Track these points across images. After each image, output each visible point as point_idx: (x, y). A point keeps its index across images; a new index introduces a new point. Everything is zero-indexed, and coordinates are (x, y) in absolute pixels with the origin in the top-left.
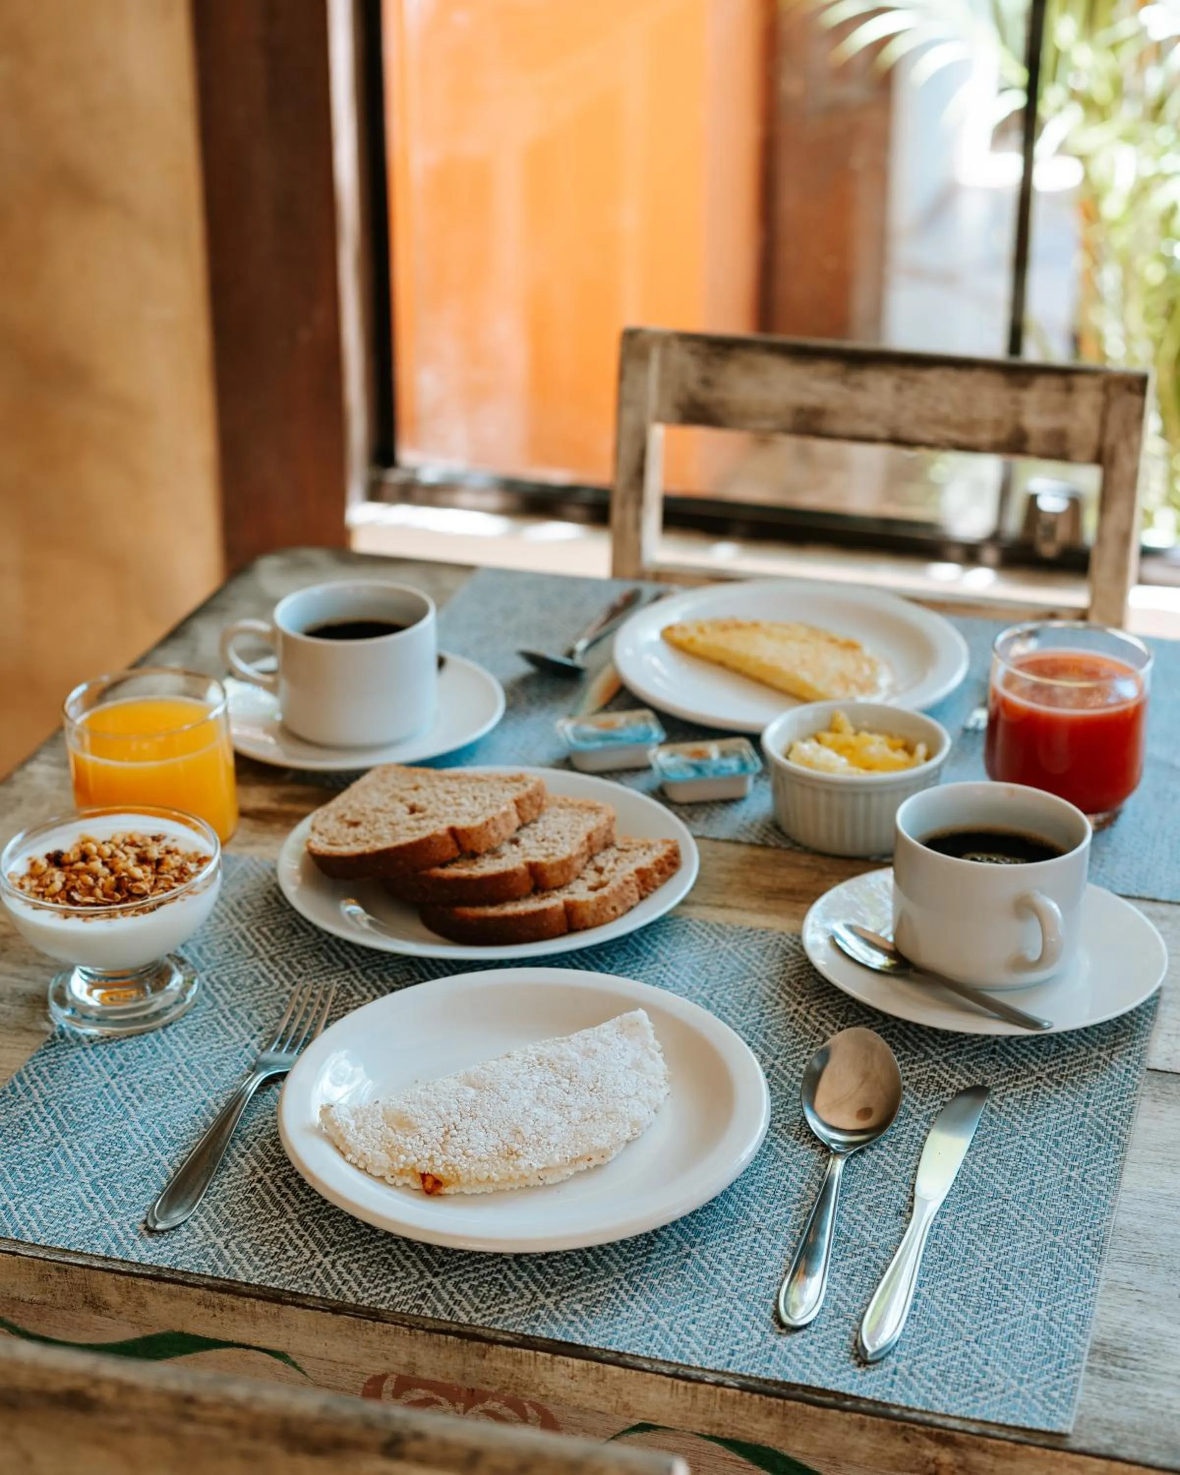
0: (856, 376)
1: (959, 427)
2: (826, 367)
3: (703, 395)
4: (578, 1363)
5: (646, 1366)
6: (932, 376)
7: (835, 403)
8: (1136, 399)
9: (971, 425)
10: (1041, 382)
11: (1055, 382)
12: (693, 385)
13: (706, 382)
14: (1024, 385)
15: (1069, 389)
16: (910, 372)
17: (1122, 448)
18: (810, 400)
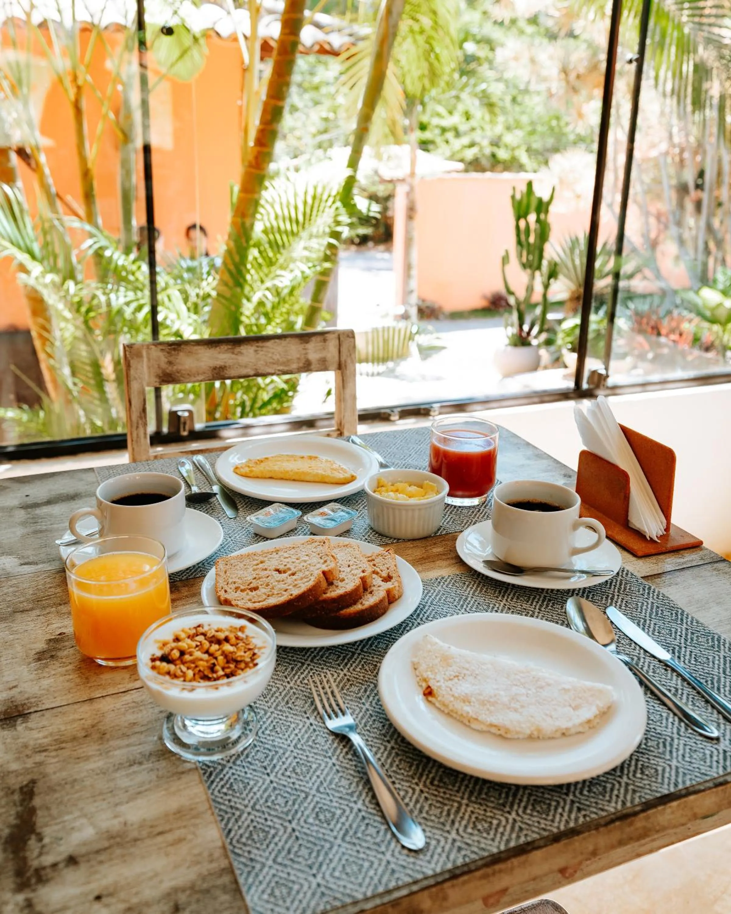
0: (237, 350)
1: (283, 364)
2: (224, 347)
3: (169, 369)
4: (675, 804)
5: (702, 788)
6: (270, 344)
7: (229, 362)
8: (352, 340)
9: (288, 362)
10: (313, 339)
11: (319, 338)
12: (164, 365)
13: (170, 363)
14: (307, 342)
15: (325, 340)
16: (260, 344)
17: (349, 361)
18: (219, 363)
